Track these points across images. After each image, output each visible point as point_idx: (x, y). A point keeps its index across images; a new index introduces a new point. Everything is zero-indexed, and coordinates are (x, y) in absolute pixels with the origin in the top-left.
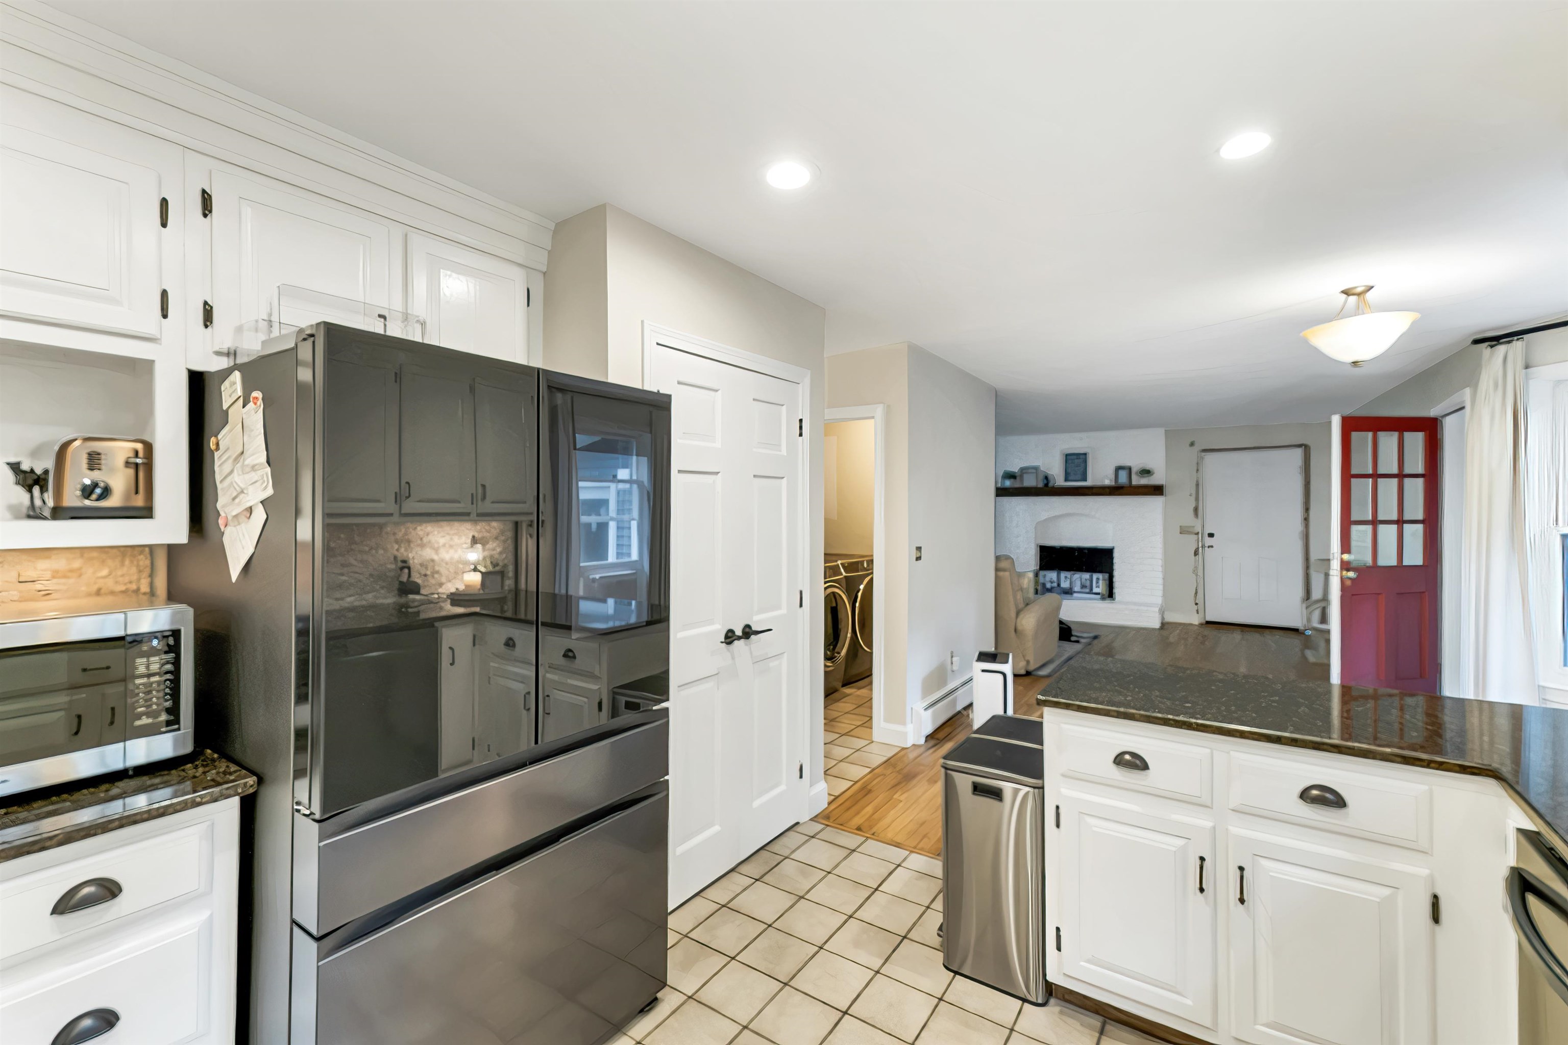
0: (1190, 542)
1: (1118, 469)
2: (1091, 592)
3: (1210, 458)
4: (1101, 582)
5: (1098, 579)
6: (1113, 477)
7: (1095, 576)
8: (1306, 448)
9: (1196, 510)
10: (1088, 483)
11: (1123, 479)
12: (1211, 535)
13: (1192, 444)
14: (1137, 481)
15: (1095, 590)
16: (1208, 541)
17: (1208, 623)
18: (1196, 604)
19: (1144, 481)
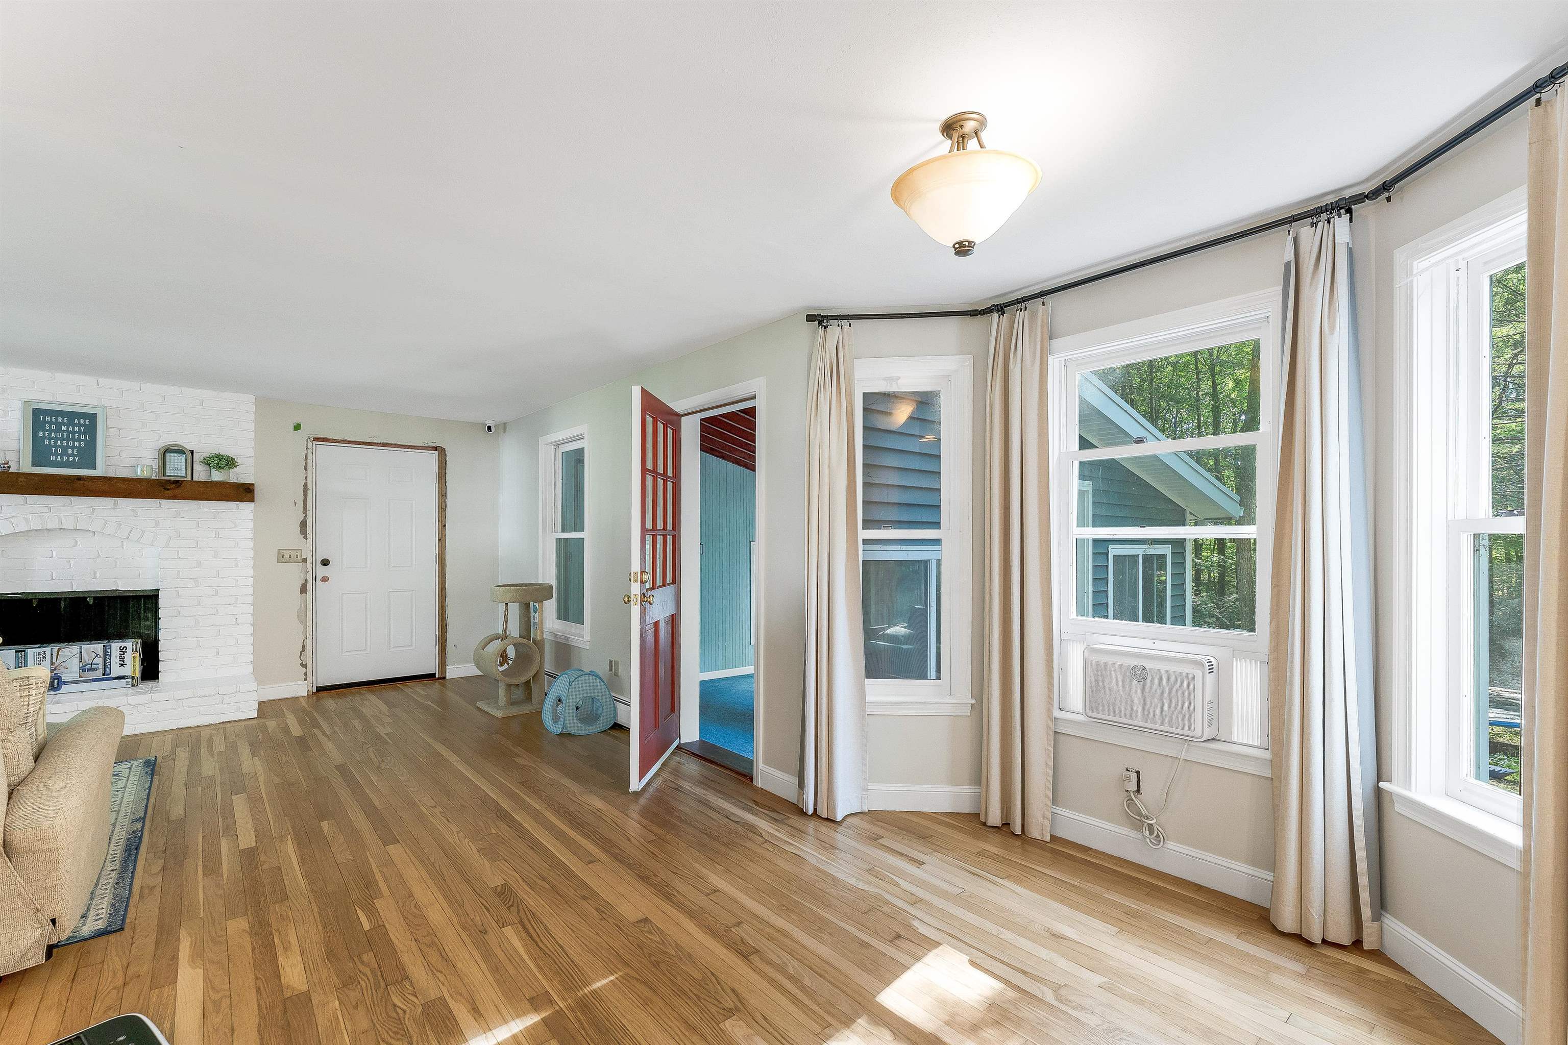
0: (293, 574)
1: (166, 452)
2: (106, 676)
3: (323, 450)
4: (128, 657)
5: (123, 650)
6: (155, 464)
7: (116, 646)
8: (441, 451)
9: (303, 525)
10: (98, 472)
11: (177, 468)
12: (325, 563)
13: (297, 427)
14: (201, 474)
15: (116, 671)
16: (322, 571)
17: (320, 689)
18: (304, 666)
19: (217, 476)
